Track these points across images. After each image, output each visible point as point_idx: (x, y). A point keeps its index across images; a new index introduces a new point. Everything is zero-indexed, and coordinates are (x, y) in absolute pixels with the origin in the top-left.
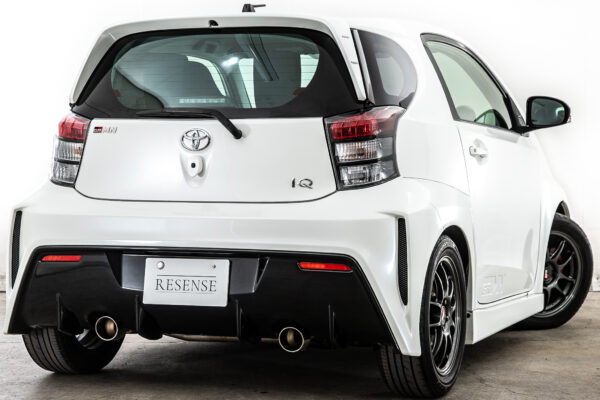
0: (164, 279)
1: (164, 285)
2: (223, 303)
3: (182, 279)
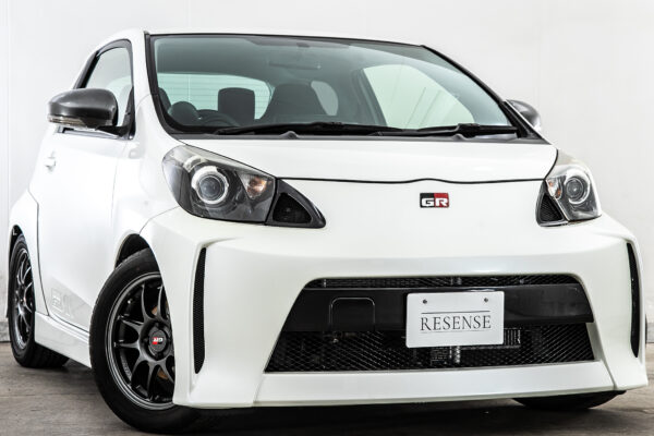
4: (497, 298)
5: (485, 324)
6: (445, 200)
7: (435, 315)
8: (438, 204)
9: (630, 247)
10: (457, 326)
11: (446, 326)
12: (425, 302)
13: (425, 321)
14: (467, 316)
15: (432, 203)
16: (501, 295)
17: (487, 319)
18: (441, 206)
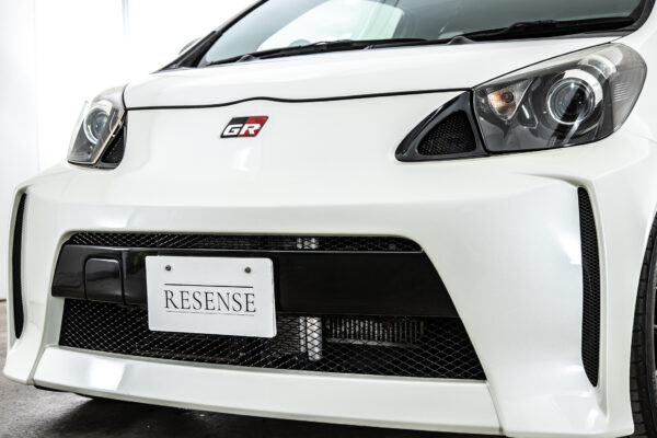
4: (263, 268)
5: (247, 306)
6: (257, 126)
7: (183, 288)
8: (243, 132)
9: (583, 194)
10: (211, 305)
11: (197, 305)
12: (168, 268)
13: (169, 295)
14: (223, 291)
15: (236, 132)
16: (267, 264)
17: (250, 298)
18: (247, 134)
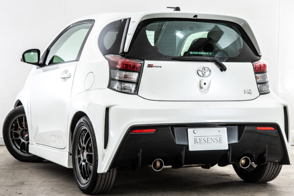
0: (198, 138)
1: (198, 141)
2: (227, 148)
3: (206, 137)
